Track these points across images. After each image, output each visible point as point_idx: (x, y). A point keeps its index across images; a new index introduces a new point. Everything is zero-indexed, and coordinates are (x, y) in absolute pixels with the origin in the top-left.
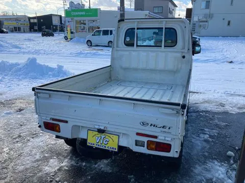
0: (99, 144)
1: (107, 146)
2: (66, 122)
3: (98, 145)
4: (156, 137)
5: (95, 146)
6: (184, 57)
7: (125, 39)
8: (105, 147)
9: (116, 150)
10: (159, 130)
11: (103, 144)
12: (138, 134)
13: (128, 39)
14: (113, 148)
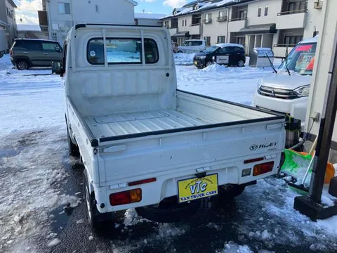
0: (196, 194)
1: (205, 193)
2: (154, 180)
3: (195, 196)
4: (262, 159)
5: (191, 199)
6: (168, 75)
7: (88, 54)
8: (203, 195)
9: (217, 193)
10: (265, 149)
11: (201, 192)
12: (246, 162)
13: (93, 54)
14: (213, 192)
